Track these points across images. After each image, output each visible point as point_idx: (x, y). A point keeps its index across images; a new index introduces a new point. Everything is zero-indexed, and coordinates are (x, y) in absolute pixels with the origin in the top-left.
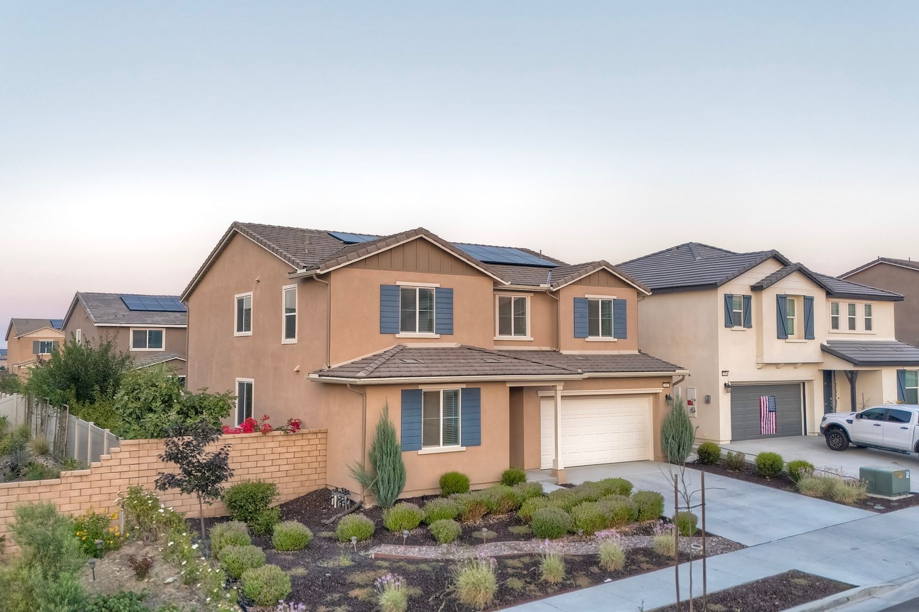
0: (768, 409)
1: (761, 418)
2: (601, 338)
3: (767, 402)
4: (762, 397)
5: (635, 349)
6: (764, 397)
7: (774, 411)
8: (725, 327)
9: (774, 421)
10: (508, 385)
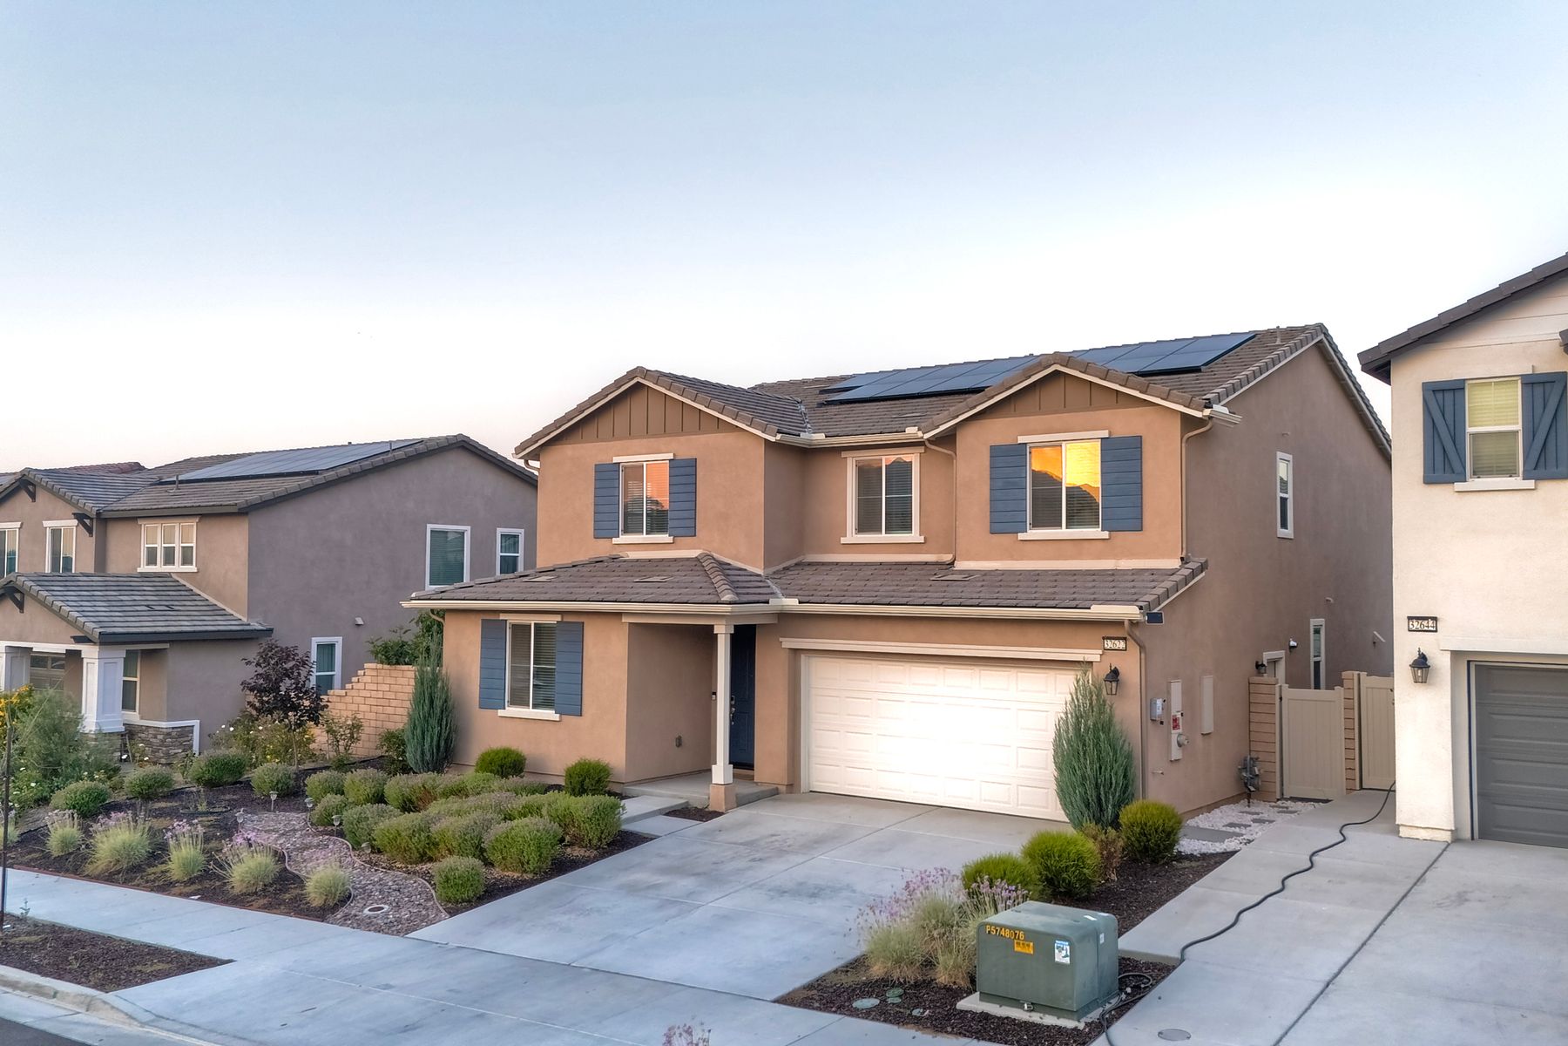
2: (1063, 532)
5: (1169, 556)
8: (1426, 483)
10: (625, 620)
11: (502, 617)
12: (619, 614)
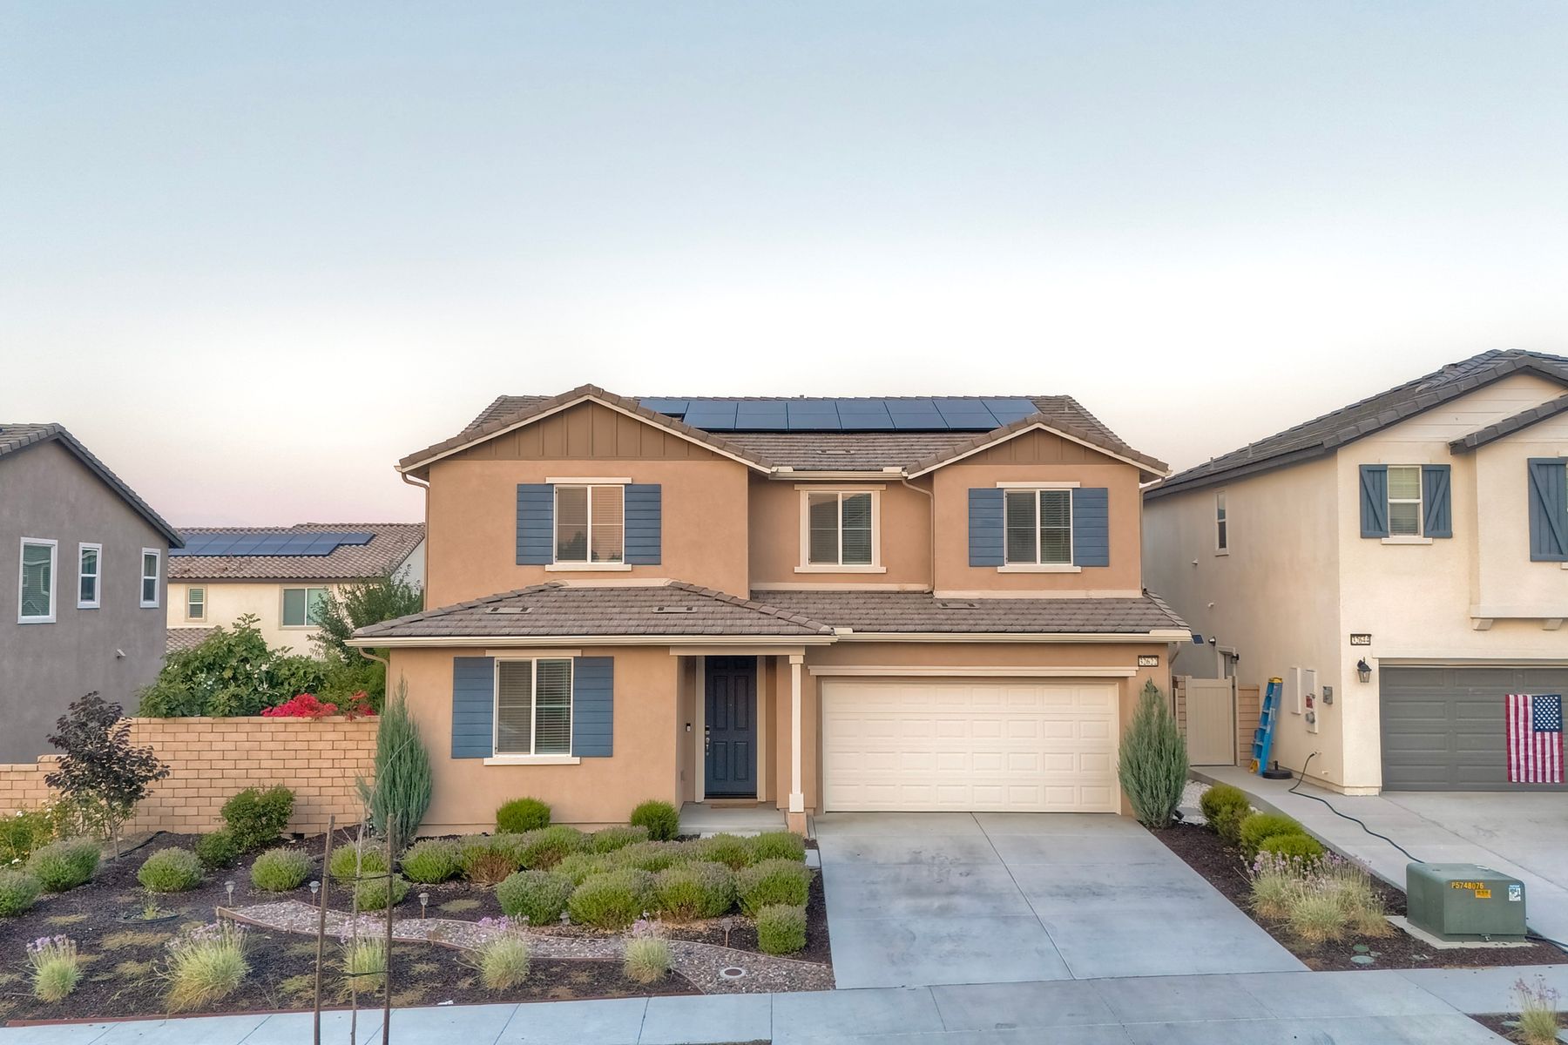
0: (1530, 724)
1: (1509, 744)
2: (1039, 566)
3: (1530, 708)
4: (1512, 697)
5: (1133, 587)
6: (1521, 698)
7: (1555, 730)
8: (1362, 537)
9: (1556, 753)
10: (673, 653)
11: (489, 654)
12: (665, 648)
